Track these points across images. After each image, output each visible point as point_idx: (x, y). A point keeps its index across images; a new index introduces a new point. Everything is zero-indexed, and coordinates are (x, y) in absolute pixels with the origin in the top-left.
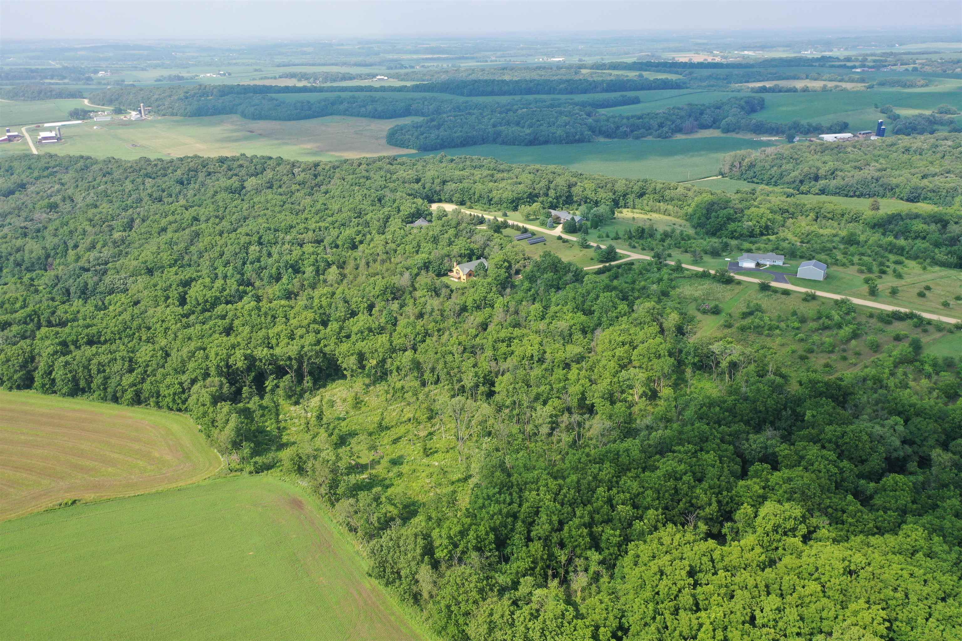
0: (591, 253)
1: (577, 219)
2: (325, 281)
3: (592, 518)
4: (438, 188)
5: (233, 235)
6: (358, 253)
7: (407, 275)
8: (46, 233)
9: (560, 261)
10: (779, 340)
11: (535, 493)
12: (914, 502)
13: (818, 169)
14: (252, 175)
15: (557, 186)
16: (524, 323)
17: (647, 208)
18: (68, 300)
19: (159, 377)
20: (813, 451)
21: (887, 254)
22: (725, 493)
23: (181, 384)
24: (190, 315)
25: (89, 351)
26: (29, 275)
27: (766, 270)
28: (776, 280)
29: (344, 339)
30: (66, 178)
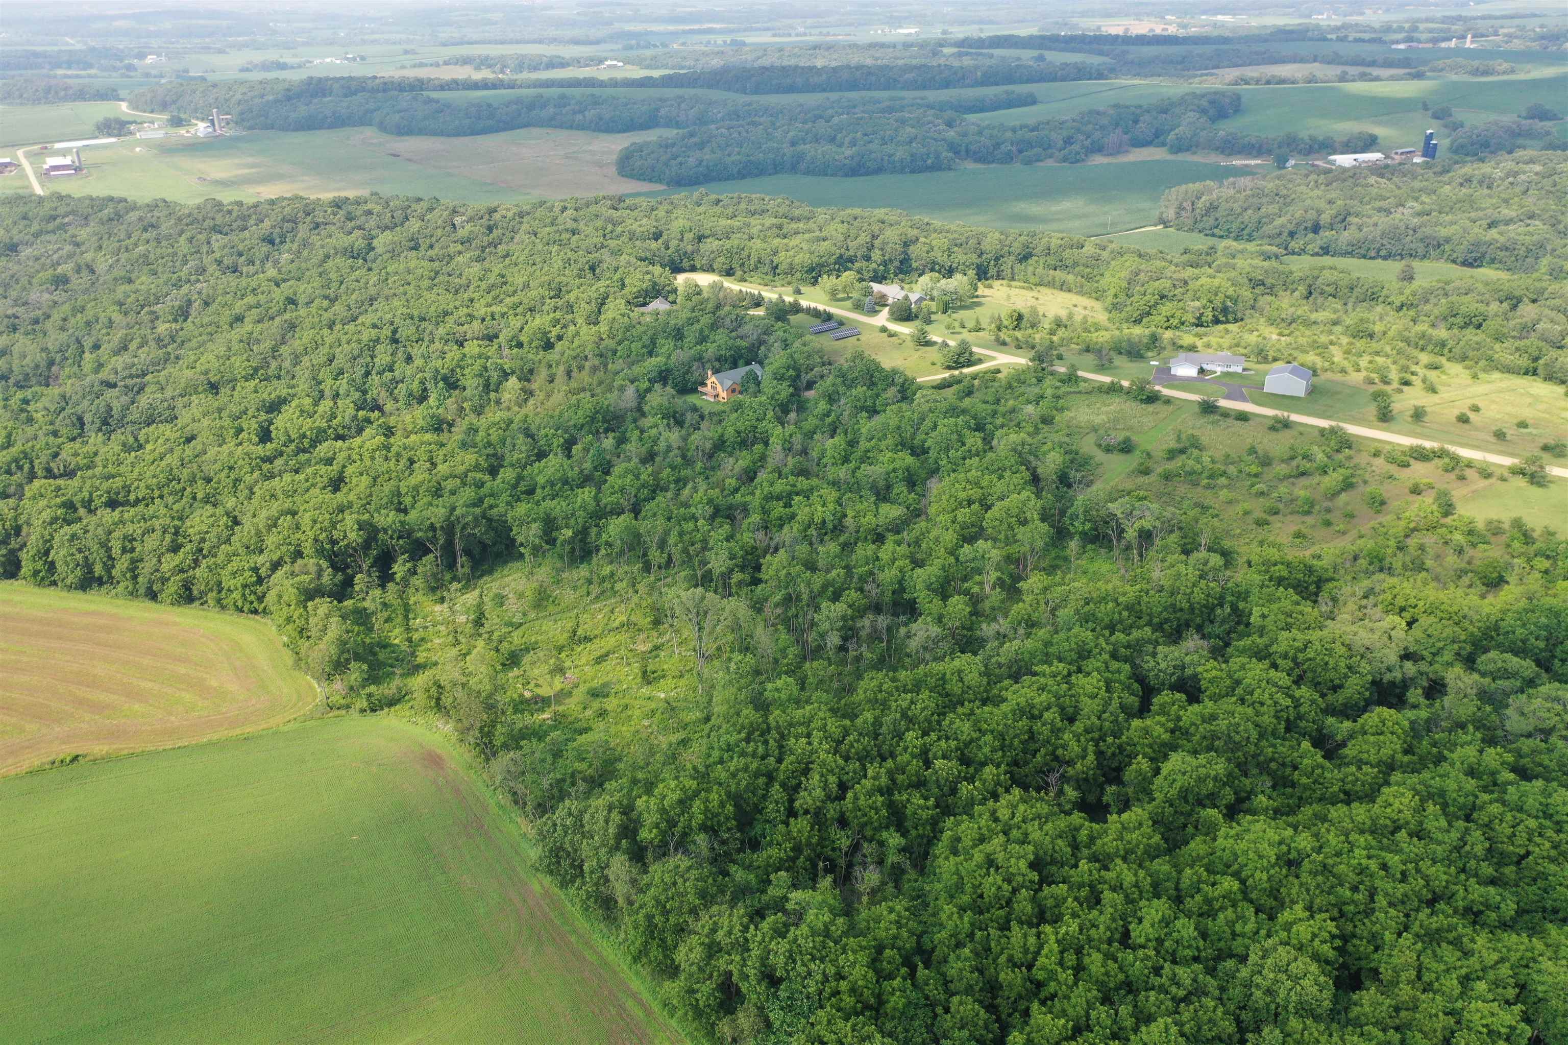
0: (933, 354)
1: (913, 297)
2: (498, 402)
3: (893, 780)
4: (690, 248)
5: (351, 327)
6: (553, 355)
7: (630, 392)
8: (48, 325)
9: (878, 367)
10: (1224, 494)
11: (804, 740)
12: (1406, 752)
13: (1319, 212)
14: (387, 228)
15: (885, 243)
16: (815, 468)
17: (1033, 279)
18: (80, 435)
19: (221, 558)
20: (1256, 671)
21: (1415, 352)
22: (1110, 740)
23: (255, 570)
24: (275, 457)
25: (108, 516)
26: (20, 395)
27: (1216, 380)
28: (1228, 397)
29: (523, 497)
30: (83, 234)
